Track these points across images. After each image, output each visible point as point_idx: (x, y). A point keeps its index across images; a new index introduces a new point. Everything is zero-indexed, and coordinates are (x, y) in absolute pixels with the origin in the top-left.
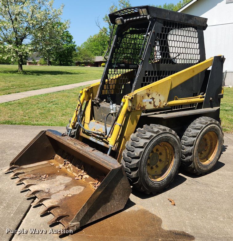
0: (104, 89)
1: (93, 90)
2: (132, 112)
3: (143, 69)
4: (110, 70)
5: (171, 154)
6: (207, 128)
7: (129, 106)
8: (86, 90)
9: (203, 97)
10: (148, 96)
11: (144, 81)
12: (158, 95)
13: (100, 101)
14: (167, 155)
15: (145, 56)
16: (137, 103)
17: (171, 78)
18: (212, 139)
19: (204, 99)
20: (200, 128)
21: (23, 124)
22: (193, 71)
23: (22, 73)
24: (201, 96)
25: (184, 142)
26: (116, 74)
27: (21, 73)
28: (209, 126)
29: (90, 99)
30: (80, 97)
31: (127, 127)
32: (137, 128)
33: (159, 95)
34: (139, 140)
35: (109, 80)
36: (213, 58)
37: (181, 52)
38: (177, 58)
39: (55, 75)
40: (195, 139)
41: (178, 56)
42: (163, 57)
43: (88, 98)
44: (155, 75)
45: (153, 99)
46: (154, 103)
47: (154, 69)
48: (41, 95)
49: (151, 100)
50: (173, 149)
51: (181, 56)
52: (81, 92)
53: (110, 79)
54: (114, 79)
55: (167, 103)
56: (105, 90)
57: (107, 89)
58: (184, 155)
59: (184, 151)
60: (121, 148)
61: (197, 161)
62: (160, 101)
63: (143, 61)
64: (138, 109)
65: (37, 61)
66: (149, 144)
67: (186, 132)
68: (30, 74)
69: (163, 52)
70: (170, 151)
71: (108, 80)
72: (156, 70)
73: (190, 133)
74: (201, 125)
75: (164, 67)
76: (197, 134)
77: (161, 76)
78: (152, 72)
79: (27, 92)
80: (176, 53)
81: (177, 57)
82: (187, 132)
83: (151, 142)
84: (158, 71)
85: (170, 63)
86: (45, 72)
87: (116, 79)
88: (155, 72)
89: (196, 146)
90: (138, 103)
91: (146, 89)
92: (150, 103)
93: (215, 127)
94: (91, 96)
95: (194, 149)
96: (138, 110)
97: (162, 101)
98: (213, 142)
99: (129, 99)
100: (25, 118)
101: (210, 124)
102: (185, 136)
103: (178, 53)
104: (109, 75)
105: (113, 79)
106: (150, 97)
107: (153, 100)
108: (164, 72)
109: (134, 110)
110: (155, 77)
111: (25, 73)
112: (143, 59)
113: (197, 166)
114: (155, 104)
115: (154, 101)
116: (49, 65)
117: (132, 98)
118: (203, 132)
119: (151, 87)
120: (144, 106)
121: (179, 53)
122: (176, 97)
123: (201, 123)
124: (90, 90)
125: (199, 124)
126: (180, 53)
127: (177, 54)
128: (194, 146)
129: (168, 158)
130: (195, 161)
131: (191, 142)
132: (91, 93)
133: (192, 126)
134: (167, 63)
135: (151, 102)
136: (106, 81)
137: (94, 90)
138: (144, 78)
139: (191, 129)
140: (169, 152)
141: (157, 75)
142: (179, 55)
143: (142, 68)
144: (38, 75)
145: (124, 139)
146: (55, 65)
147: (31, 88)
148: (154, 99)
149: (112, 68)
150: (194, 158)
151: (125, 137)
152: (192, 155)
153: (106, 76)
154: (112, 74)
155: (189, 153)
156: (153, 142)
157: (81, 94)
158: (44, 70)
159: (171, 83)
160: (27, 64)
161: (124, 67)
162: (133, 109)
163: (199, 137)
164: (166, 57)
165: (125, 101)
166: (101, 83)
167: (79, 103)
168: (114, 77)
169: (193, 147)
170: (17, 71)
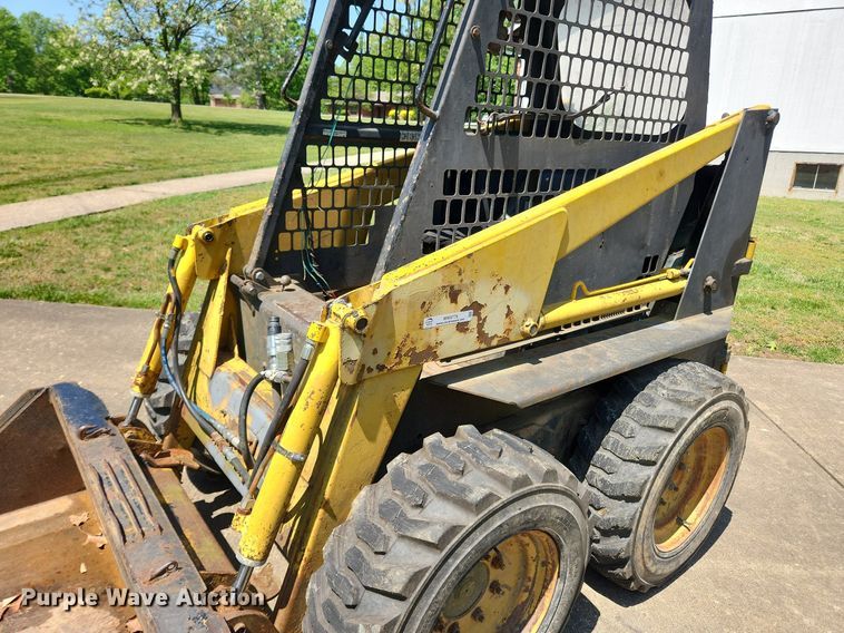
0: (288, 228)
1: (235, 234)
2: (367, 385)
3: (433, 160)
4: (311, 150)
5: (542, 559)
6: (700, 420)
7: (348, 362)
8: (200, 236)
9: (684, 276)
10: (454, 296)
11: (438, 219)
12: (501, 289)
13: (265, 284)
14: (525, 565)
15: (448, 97)
16: (392, 336)
17: (566, 207)
18: (705, 446)
19: (683, 284)
20: (672, 425)
21: (87, 300)
22: (661, 174)
23: (180, 125)
24: (677, 272)
25: (603, 481)
26: (340, 168)
27: (175, 127)
28: (707, 414)
29: (221, 272)
30: (172, 263)
31: (340, 454)
32: (390, 454)
33: (507, 288)
34: (386, 544)
35: (309, 192)
36: (741, 117)
37: (617, 87)
38: (596, 111)
39: (264, 134)
40: (651, 471)
41: (601, 101)
42: (537, 103)
43: (212, 267)
44: (493, 190)
45: (476, 307)
46: (480, 326)
47: (491, 161)
48: (193, 197)
49: (466, 316)
50: (554, 546)
51: (616, 105)
52: (177, 243)
53: (313, 187)
54: (333, 189)
55: (542, 320)
56: (292, 232)
57: (299, 230)
58: (598, 529)
59: (599, 513)
60: (306, 554)
61: (646, 555)
62: (509, 313)
63: (434, 119)
64: (400, 363)
65: (234, 97)
66: (434, 576)
67: (612, 436)
68: (198, 130)
69: (535, 81)
70: (541, 549)
71: (304, 190)
72: (499, 166)
73: (631, 445)
74: (677, 411)
75: (535, 152)
76: (660, 453)
77: (521, 194)
78: (481, 174)
79: (161, 182)
80: (595, 89)
81: (595, 107)
82: (617, 436)
83: (450, 561)
84: (509, 173)
85: (564, 135)
86: (240, 125)
87: (340, 187)
88: (495, 174)
89: (650, 499)
90: (399, 339)
91: (439, 266)
92: (462, 327)
93: (727, 409)
94: (228, 257)
95: (641, 512)
96: (401, 366)
97: (518, 315)
98: (707, 455)
99: (343, 328)
100: (103, 276)
101: (713, 403)
102: (608, 455)
103: (601, 88)
104: (305, 171)
105: (326, 187)
106: (463, 300)
107: (477, 313)
108: (535, 173)
109: (375, 372)
110: (493, 197)
111: (188, 126)
112: (437, 113)
113: (645, 567)
114: (486, 329)
115: (479, 319)
116: (261, 107)
117: (362, 323)
118: (682, 441)
119: (469, 256)
120: (430, 348)
121: (606, 90)
122: (580, 288)
123: (678, 402)
124: (221, 236)
125: (670, 406)
126: (612, 89)
127: (600, 94)
128: (642, 501)
129: (532, 575)
130: (638, 555)
131: (633, 485)
132: (227, 246)
133: (641, 413)
134: (553, 134)
135: (467, 323)
136: (294, 197)
137: (241, 232)
138: (440, 206)
139: (633, 424)
140: (538, 552)
141: (503, 192)
142: (605, 99)
143: (429, 156)
144: (220, 133)
145: (321, 511)
146: (278, 109)
147: (179, 171)
148: (481, 306)
149: (321, 141)
150: (639, 545)
151: (326, 505)
152: (632, 535)
153: (291, 177)
154: (320, 166)
155: (617, 527)
156: (456, 559)
157: (180, 251)
158: (240, 122)
159: (562, 229)
160: (212, 102)
161: (376, 139)
162: (370, 370)
163: (668, 464)
164: (551, 105)
165: (326, 332)
166: (271, 206)
167: (170, 290)
168: (333, 181)
169: (637, 505)
170: (169, 121)
